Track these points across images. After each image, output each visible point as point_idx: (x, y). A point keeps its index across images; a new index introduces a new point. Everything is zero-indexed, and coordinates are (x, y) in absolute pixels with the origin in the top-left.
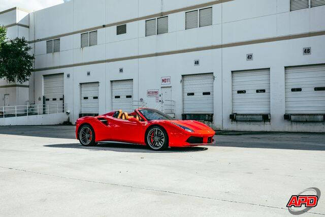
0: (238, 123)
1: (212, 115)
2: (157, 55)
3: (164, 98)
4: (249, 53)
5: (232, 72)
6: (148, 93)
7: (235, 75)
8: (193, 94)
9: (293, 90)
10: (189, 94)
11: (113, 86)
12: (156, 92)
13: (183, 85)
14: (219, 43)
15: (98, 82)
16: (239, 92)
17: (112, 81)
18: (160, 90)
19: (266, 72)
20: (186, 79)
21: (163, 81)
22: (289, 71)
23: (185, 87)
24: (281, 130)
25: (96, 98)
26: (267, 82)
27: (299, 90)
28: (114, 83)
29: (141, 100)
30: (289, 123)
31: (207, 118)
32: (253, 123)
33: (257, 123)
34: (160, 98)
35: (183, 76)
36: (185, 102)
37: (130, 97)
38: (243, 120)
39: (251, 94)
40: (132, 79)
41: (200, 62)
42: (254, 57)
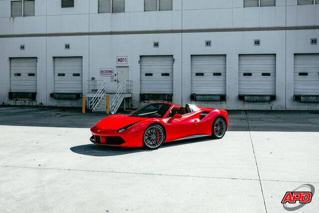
0: (197, 102)
1: (172, 94)
2: (112, 33)
3: (119, 77)
4: (208, 40)
5: (191, 56)
6: (101, 72)
7: (194, 58)
8: (151, 75)
9: (245, 74)
10: (147, 75)
11: (56, 63)
12: (111, 72)
13: (141, 66)
14: (179, 28)
15: (36, 58)
16: (197, 74)
17: (54, 58)
18: (115, 69)
19: (223, 58)
20: (144, 59)
21: (119, 60)
22: (242, 58)
23: (143, 67)
24: (235, 108)
25: (32, 75)
26: (223, 66)
27: (250, 74)
28: (57, 60)
29: (93, 79)
30: (242, 103)
31: (167, 98)
32: (211, 102)
33: (215, 103)
34: (115, 78)
35: (141, 57)
36: (143, 82)
37: (78, 75)
38: (202, 99)
39: (209, 77)
40: (82, 57)
41: (159, 45)
42: (212, 43)
